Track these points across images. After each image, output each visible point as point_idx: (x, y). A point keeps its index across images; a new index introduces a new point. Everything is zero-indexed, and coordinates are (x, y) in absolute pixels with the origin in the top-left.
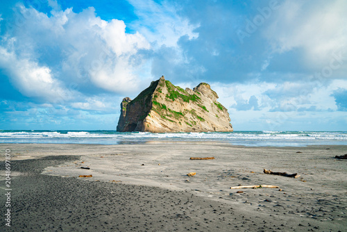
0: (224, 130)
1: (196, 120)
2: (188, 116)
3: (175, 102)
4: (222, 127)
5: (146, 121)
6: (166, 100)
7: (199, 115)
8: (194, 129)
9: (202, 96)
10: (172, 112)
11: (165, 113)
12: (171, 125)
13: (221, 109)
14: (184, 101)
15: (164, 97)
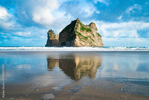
0: (100, 46)
1: (92, 41)
2: (89, 39)
3: (84, 32)
4: (100, 45)
5: (75, 41)
6: (81, 31)
7: (92, 39)
8: (92, 46)
9: (92, 29)
10: (84, 37)
11: (81, 37)
12: (83, 43)
13: (99, 36)
14: (87, 31)
15: (79, 29)
